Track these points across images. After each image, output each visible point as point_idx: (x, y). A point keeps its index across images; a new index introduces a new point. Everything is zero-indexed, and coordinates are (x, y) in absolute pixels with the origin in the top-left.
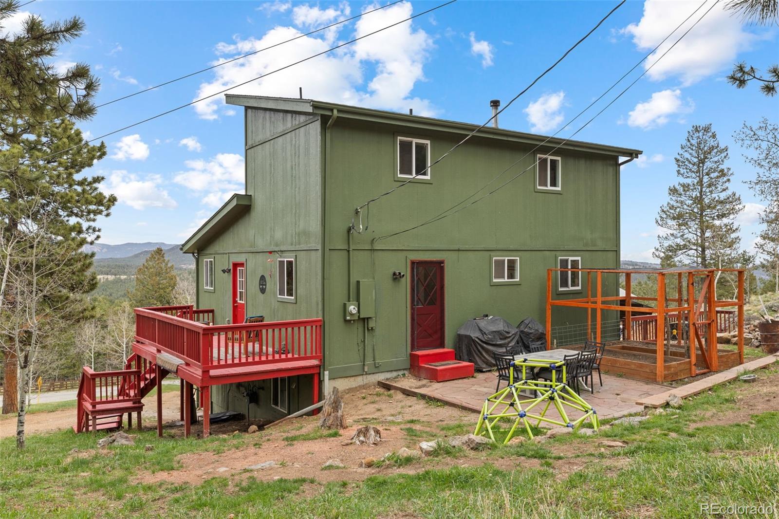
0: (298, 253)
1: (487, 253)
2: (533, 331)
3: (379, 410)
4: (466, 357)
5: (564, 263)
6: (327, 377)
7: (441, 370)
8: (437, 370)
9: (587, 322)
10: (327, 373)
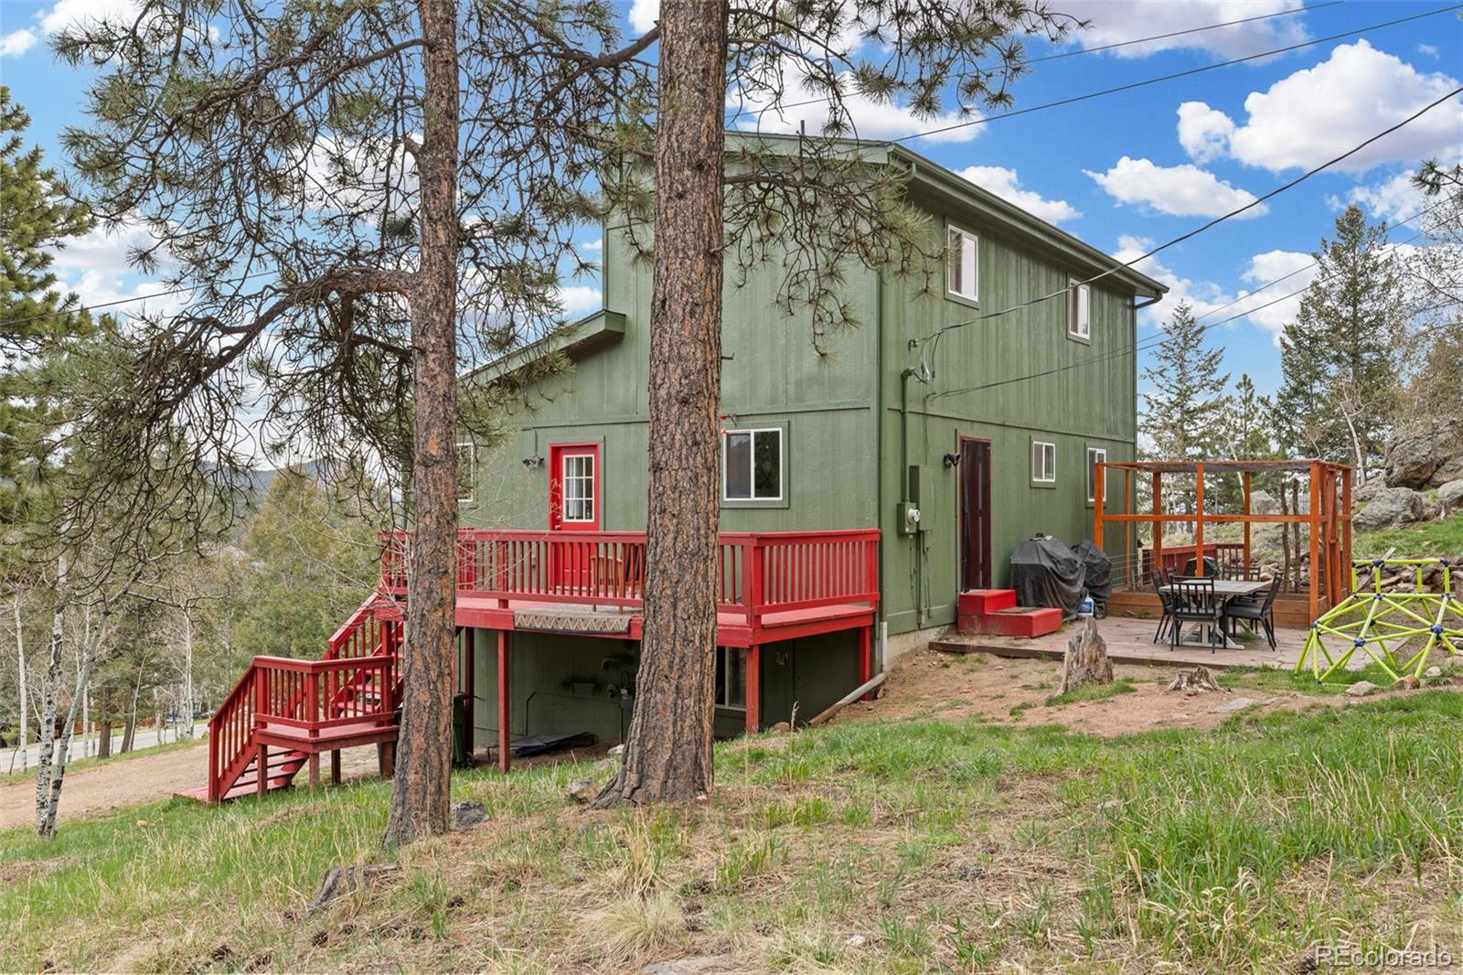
0: (793, 418)
1: (1027, 433)
2: (1097, 561)
3: (1014, 677)
4: (1031, 601)
5: (1093, 454)
6: (885, 633)
7: (1039, 618)
8: (1031, 618)
9: (1125, 552)
10: (885, 624)
